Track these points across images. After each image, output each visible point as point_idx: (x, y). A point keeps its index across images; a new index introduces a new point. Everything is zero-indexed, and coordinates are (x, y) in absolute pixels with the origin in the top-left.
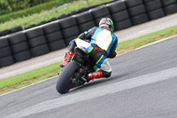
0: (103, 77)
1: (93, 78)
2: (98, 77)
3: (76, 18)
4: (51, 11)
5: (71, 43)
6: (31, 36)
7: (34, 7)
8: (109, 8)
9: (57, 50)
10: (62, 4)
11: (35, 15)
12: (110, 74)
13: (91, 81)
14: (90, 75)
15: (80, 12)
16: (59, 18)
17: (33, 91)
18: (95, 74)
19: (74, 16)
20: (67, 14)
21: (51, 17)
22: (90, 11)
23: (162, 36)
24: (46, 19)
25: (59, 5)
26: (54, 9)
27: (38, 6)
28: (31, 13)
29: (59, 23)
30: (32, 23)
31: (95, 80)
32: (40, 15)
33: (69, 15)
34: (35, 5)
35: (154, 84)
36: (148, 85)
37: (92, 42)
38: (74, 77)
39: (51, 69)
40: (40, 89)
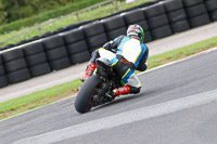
0: (131, 93)
1: (119, 94)
2: (124, 93)
3: (63, 37)
4: (32, 28)
5: (94, 54)
6: (9, 58)
7: (12, 23)
8: (104, 24)
9: (40, 75)
10: (47, 20)
11: (14, 33)
12: (139, 89)
13: (116, 98)
14: (115, 91)
15: (68, 29)
16: (43, 37)
17: (11, 125)
18: (121, 90)
19: (61, 34)
20: (52, 31)
21: (33, 36)
22: (81, 28)
23: (169, 59)
24: (27, 38)
25: (42, 21)
26: (36, 26)
27: (17, 22)
28: (8, 30)
29: (42, 43)
30: (10, 43)
31: (121, 96)
32: (19, 33)
33: (55, 33)
34: (14, 20)
35: (159, 117)
36: (152, 118)
37: (118, 53)
38: (96, 93)
39: (32, 98)
40: (19, 123)
